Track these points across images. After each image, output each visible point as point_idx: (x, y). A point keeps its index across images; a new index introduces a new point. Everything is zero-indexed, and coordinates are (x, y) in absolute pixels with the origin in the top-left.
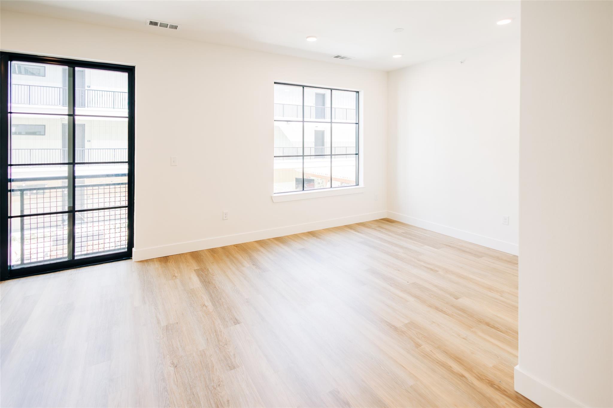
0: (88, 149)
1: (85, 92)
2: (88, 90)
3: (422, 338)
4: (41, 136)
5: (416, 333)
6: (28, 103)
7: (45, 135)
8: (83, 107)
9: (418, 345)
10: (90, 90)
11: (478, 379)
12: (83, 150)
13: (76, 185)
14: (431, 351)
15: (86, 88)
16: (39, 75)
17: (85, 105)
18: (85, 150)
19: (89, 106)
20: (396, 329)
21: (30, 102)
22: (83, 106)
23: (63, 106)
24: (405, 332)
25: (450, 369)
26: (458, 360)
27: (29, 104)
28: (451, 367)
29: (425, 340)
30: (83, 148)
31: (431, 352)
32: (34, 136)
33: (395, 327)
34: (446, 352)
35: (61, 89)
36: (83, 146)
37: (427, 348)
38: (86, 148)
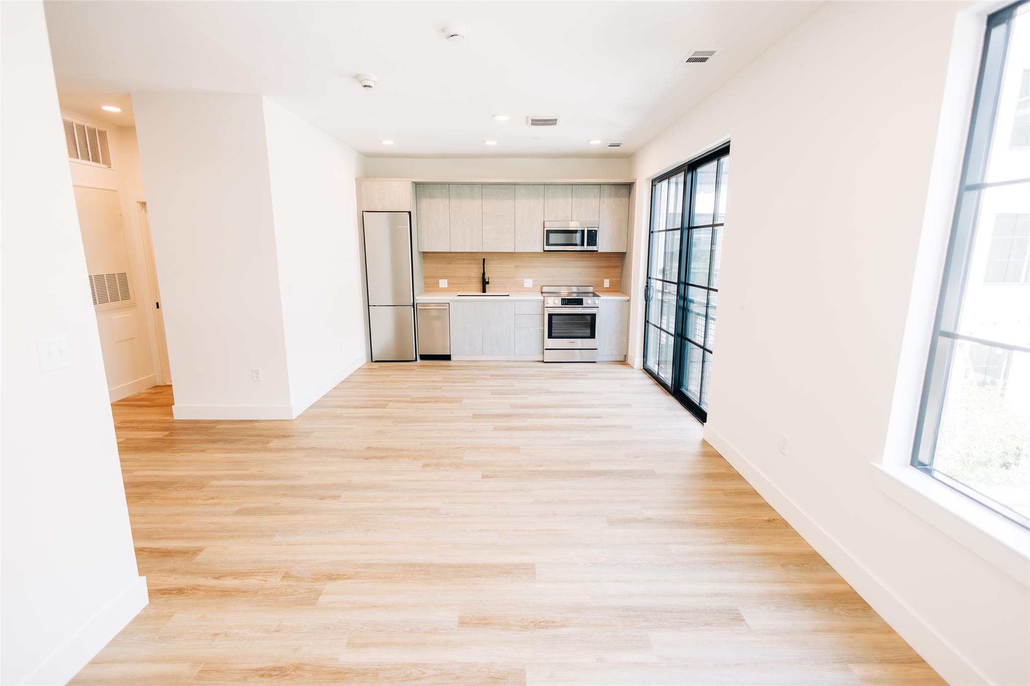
3: (285, 590)
5: (297, 591)
9: (286, 576)
11: (199, 586)
14: (266, 581)
20: (330, 577)
24: (313, 582)
25: (235, 575)
26: (225, 593)
28: (235, 578)
29: (279, 589)
31: (265, 579)
33: (332, 580)
34: (243, 592)
37: (274, 581)
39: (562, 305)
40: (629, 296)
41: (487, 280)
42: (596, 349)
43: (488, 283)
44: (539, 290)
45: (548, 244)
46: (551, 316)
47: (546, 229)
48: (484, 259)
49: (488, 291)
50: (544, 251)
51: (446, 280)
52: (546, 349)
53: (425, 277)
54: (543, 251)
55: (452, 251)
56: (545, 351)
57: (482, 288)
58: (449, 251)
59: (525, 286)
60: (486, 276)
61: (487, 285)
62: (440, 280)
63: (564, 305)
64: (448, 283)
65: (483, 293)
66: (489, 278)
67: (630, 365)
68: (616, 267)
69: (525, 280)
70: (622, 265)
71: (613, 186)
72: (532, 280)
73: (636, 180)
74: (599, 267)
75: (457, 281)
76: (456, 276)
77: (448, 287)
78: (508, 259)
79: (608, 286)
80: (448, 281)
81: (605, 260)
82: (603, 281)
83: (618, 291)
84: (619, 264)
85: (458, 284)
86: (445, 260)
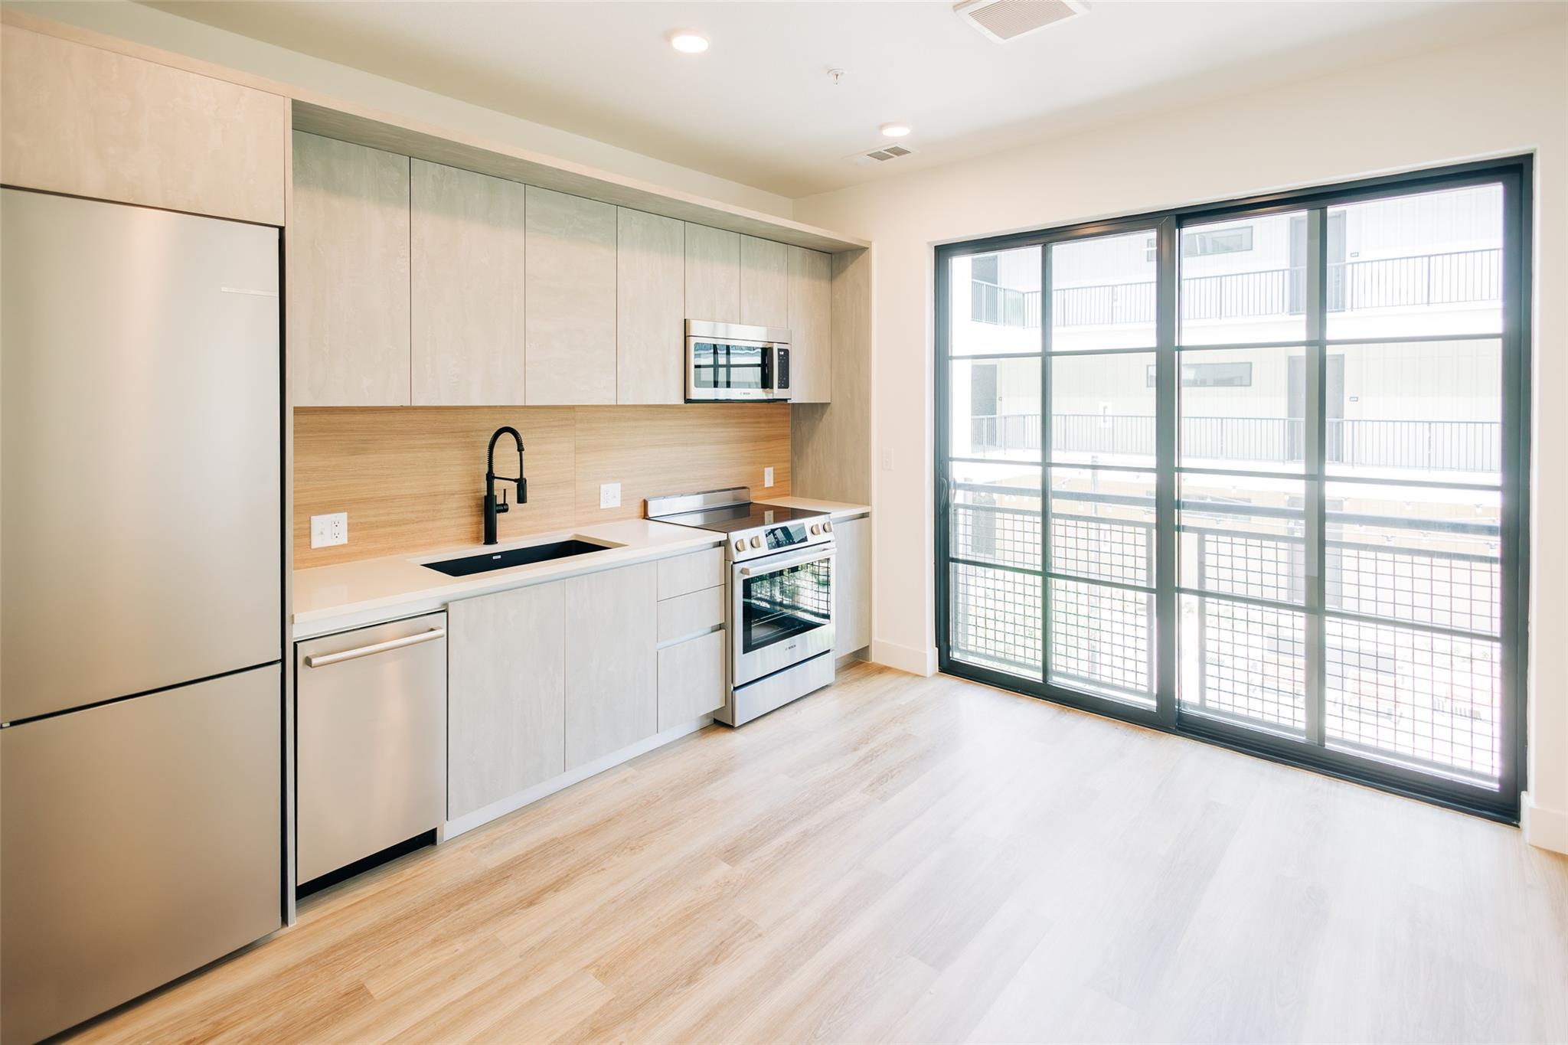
0: (1353, 421)
1: (1344, 267)
2: (1353, 264)
4: (1243, 388)
6: (1218, 315)
7: (1250, 385)
8: (1339, 311)
10: (1358, 263)
12: (1338, 423)
13: (1326, 539)
15: (1349, 259)
16: (1239, 248)
17: (1343, 306)
18: (1345, 423)
19: (1355, 306)
21: (1221, 314)
22: (1340, 309)
23: (1291, 315)
27: (1220, 318)
30: (1338, 418)
32: (1229, 388)
35: (1287, 273)
36: (1340, 414)
38: (1345, 419)
39: (769, 548)
40: (866, 503)
41: (500, 501)
42: (828, 651)
43: (503, 509)
44: (637, 510)
45: (699, 382)
47: (693, 341)
49: (508, 535)
50: (688, 401)
51: (343, 517)
52: (737, 688)
54: (681, 403)
55: (416, 403)
56: (734, 693)
57: (480, 527)
59: (602, 506)
61: (500, 516)
62: (314, 518)
64: (349, 524)
65: (485, 544)
66: (505, 490)
67: (892, 668)
68: (783, 437)
69: (603, 487)
70: (794, 433)
71: (807, 251)
72: (620, 484)
73: (871, 243)
74: (755, 440)
75: (388, 514)
76: (384, 495)
77: (349, 541)
78: (556, 426)
79: (772, 485)
80: (349, 518)
81: (766, 423)
82: (764, 471)
83: (788, 495)
84: (788, 431)
85: (390, 526)
86: (341, 440)
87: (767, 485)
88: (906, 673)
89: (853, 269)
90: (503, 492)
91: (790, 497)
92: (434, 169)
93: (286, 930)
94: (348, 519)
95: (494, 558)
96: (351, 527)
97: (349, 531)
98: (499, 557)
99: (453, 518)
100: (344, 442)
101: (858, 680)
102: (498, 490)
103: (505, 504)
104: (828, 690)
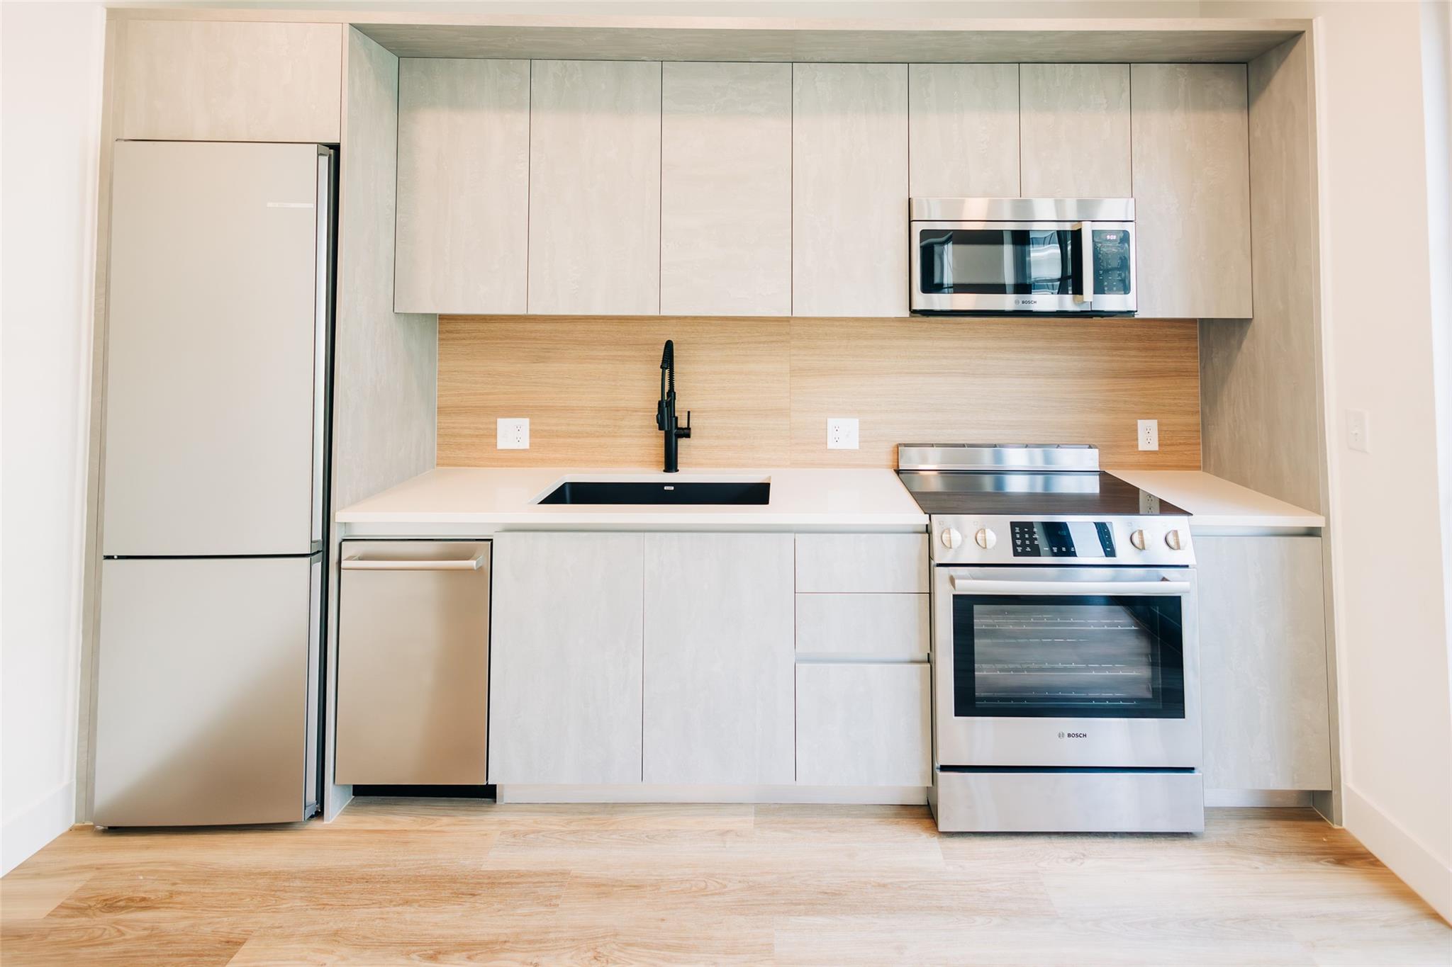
39: (1016, 554)
40: (1318, 512)
41: (682, 423)
42: (1190, 770)
43: (686, 433)
44: (886, 458)
45: (930, 285)
46: (964, 606)
47: (917, 228)
48: (669, 346)
49: (689, 465)
50: (914, 312)
51: (524, 423)
52: (945, 768)
53: (441, 410)
54: (906, 314)
55: (535, 310)
56: (941, 775)
57: (662, 451)
58: (522, 312)
59: (832, 445)
60: (681, 406)
61: (682, 442)
62: (500, 420)
63: (1024, 554)
64: (530, 430)
65: (665, 471)
66: (689, 412)
67: (1383, 866)
68: (1181, 373)
69: (832, 422)
70: (1204, 368)
71: (1178, 67)
72: (858, 420)
73: (1310, 21)
74: (1115, 375)
75: (569, 425)
76: (563, 404)
77: (530, 446)
78: (764, 342)
79: (1154, 446)
80: (531, 424)
81: (1138, 349)
82: (1136, 425)
83: (1198, 468)
84: (1195, 364)
85: (570, 437)
86: (525, 348)
87: (1142, 446)
88: (1407, 895)
89: (1281, 80)
90: (687, 414)
91: (1200, 472)
92: (554, 66)
93: (316, 824)
94: (530, 426)
95: (666, 488)
96: (533, 433)
97: (531, 436)
98: (672, 488)
99: (636, 436)
100: (527, 350)
101: (1272, 853)
102: (681, 412)
103: (689, 428)
104: (1186, 842)
